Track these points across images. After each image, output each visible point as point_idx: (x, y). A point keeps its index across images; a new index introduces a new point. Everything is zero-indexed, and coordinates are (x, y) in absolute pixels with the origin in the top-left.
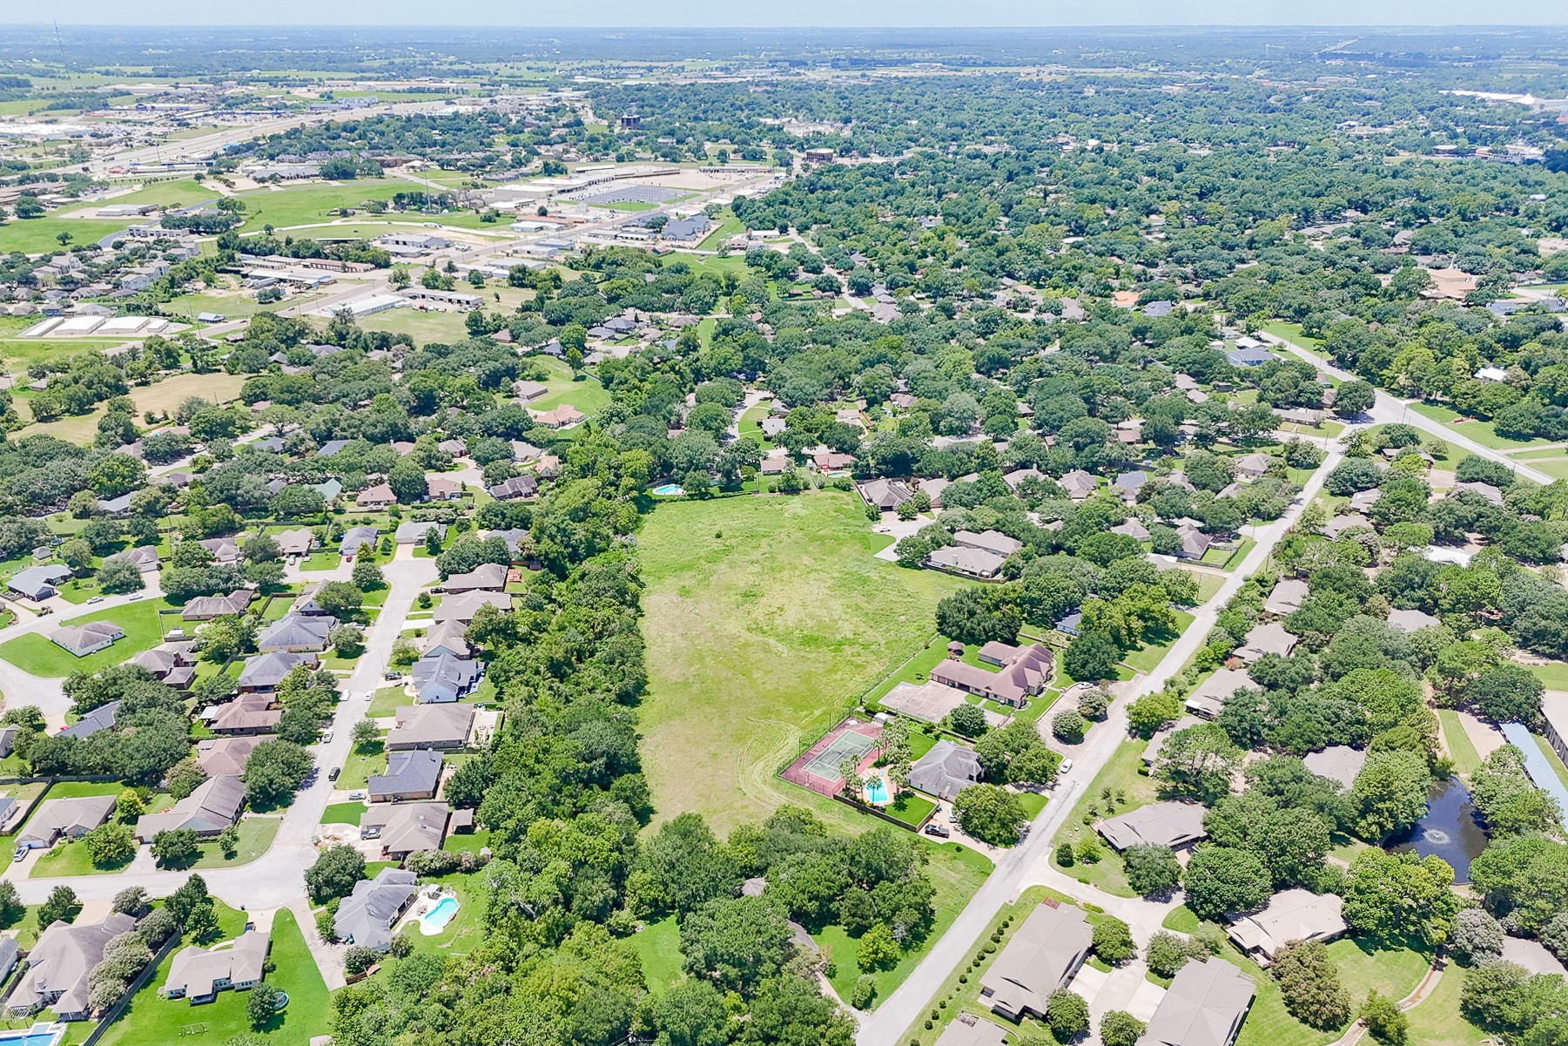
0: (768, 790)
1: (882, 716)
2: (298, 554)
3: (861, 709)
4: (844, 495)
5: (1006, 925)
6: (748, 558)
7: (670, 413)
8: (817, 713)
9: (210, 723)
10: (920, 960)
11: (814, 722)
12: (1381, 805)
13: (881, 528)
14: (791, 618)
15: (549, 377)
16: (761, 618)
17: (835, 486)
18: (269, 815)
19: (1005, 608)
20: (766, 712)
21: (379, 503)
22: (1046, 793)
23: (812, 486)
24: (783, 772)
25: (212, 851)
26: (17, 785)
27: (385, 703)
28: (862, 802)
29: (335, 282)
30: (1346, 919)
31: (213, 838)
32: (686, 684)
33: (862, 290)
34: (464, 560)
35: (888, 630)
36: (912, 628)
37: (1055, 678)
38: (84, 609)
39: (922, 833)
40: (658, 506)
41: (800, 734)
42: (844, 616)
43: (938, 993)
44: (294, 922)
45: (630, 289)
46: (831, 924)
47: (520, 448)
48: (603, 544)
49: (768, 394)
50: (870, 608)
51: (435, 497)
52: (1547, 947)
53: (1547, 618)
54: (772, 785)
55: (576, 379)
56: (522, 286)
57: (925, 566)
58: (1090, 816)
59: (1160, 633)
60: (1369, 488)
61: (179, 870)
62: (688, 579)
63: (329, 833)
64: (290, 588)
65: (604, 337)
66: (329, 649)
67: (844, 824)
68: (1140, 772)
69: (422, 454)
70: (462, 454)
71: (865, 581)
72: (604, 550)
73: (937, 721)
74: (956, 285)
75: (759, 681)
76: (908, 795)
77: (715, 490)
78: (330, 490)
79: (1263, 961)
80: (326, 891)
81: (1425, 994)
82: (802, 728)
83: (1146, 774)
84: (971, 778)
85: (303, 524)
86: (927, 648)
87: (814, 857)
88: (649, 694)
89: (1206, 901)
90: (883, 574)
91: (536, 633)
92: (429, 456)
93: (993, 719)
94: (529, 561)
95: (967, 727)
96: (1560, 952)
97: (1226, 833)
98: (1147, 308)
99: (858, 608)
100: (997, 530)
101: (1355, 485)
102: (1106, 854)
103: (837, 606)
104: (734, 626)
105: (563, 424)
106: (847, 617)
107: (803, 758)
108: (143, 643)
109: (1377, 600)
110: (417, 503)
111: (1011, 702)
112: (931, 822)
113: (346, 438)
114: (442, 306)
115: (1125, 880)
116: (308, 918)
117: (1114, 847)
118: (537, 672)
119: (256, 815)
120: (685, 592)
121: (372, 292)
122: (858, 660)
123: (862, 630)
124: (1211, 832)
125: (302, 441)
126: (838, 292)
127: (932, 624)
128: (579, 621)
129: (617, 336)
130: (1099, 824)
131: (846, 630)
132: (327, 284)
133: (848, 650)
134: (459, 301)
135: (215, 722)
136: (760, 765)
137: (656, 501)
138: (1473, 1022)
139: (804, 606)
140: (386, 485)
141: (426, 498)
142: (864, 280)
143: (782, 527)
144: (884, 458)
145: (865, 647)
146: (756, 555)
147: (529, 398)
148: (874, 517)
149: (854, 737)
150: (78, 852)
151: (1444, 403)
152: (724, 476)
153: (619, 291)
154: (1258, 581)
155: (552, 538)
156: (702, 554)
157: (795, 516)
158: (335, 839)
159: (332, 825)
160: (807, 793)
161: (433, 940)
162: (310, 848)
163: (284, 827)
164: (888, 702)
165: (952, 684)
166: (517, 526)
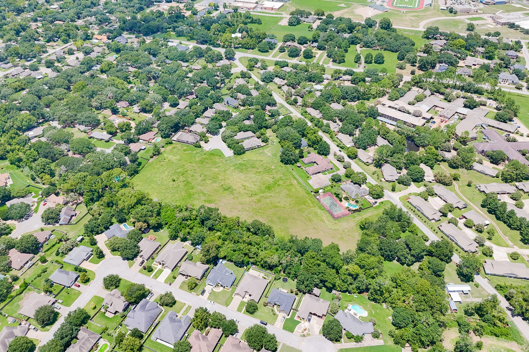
0: (340, 224)
3: (313, 193)
4: (174, 145)
5: (410, 208)
6: (199, 180)
8: (309, 201)
11: (313, 204)
13: (208, 148)
14: (252, 187)
16: (245, 191)
17: (166, 144)
18: (280, 347)
20: (301, 211)
21: (28, 262)
22: (368, 181)
24: (334, 218)
27: (221, 298)
28: (356, 210)
35: (277, 172)
37: (324, 158)
39: (374, 205)
41: (317, 208)
43: (427, 227)
50: (261, 170)
51: (45, 242)
54: (338, 222)
57: (245, 151)
58: (379, 180)
60: (274, 78)
62: (201, 198)
63: (301, 331)
66: (162, 308)
73: (329, 183)
75: (283, 206)
79: (434, 181)
82: (315, 207)
86: (293, 170)
94: (144, 231)
95: (337, 180)
98: (116, 40)
99: (259, 172)
101: (270, 79)
102: (394, 183)
103: (252, 175)
104: (245, 199)
106: (261, 176)
107: (329, 212)
112: (370, 202)
115: (402, 185)
116: (345, 344)
117: (392, 181)
120: (209, 201)
122: (288, 183)
123: (271, 176)
127: (282, 164)
130: (383, 179)
131: (269, 179)
133: (280, 183)
136: (326, 221)
138: (455, 169)
139: (246, 181)
141: (40, 245)
143: (183, 165)
145: (282, 180)
146: (199, 178)
149: (325, 200)
154: (303, 113)
157: (179, 160)
158: (305, 330)
159: (296, 329)
160: (346, 217)
161: (370, 314)
162: (306, 338)
163: (288, 344)
164: (316, 187)
165: (316, 173)
166: (110, 226)
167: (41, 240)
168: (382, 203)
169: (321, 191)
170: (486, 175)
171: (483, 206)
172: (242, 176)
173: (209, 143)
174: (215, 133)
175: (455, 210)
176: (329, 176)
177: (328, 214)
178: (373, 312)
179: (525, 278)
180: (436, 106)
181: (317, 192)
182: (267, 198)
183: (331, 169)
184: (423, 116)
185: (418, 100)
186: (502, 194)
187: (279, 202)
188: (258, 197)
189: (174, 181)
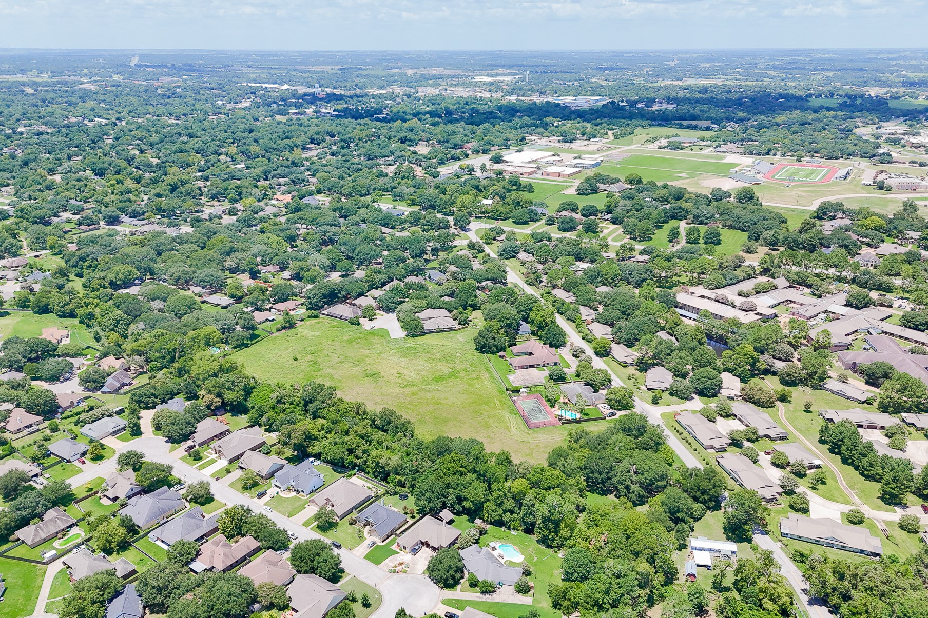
0: (537, 435)
1: (525, 390)
2: (36, 476)
3: (509, 392)
4: (320, 319)
5: (676, 429)
6: (334, 362)
8: (497, 402)
11: (503, 405)
13: (370, 327)
14: (412, 376)
16: (397, 380)
17: (308, 317)
18: (344, 580)
20: (477, 412)
24: (529, 426)
27: (286, 506)
30: (737, 377)
33: (114, 221)
35: (462, 361)
36: (470, 356)
37: (551, 350)
39: (607, 418)
41: (506, 412)
42: (433, 364)
43: (696, 458)
44: (459, 601)
50: (437, 356)
51: (68, 407)
54: (533, 433)
57: (424, 333)
58: (636, 387)
63: (393, 565)
64: (73, 494)
66: (186, 505)
68: (624, 366)
71: (412, 348)
73: (545, 381)
75: (450, 403)
76: (582, 409)
82: (503, 409)
83: (626, 366)
84: (593, 392)
86: (490, 360)
90: (413, 343)
94: (216, 411)
95: (557, 378)
98: (305, 200)
99: (433, 359)
100: (430, 308)
101: (515, 252)
102: (661, 394)
103: (421, 362)
104: (393, 390)
105: (61, 340)
107: (525, 418)
108: (30, 575)
110: (58, 416)
112: (604, 413)
115: (676, 398)
116: (461, 594)
117: (660, 390)
119: (338, 584)
122: (473, 376)
123: (451, 366)
130: (643, 387)
131: (444, 369)
133: (462, 375)
135: (216, 566)
136: (513, 429)
139: (407, 368)
141: (61, 409)
142: (116, 214)
143: (321, 343)
144: (324, 295)
145: (466, 371)
146: (336, 359)
148: (358, 324)
149: (526, 402)
157: (316, 336)
158: (401, 564)
159: (386, 561)
160: (550, 428)
161: (528, 561)
162: (396, 575)
163: (363, 578)
164: (516, 385)
165: (526, 367)
166: (169, 399)
168: (626, 416)
169: (522, 390)
170: (848, 398)
171: (822, 442)
172: (403, 362)
173: (374, 321)
174: (389, 310)
175: (761, 440)
176: (546, 372)
177: (521, 421)
179: (862, 552)
180: (791, 301)
181: (516, 391)
182: (429, 391)
183: (556, 364)
184: (758, 311)
185: (759, 290)
186: (869, 427)
187: (446, 398)
188: (414, 389)
189: (296, 359)
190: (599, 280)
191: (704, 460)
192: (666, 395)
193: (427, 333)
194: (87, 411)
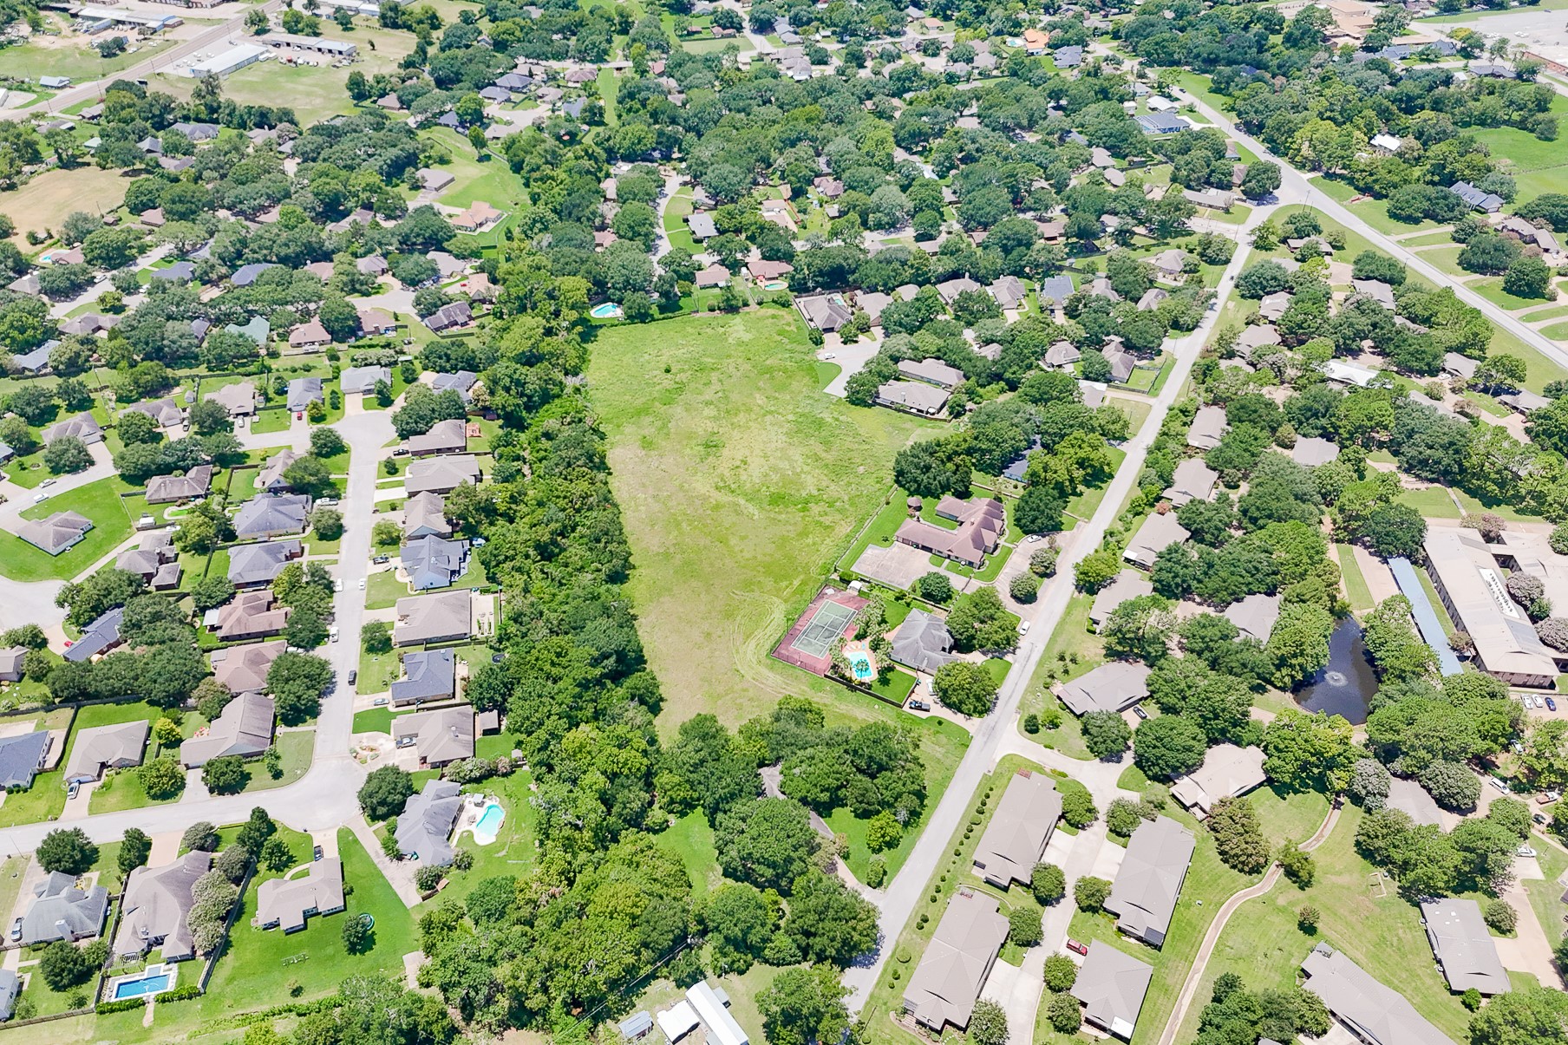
0: (765, 672)
2: (246, 414)
3: (835, 576)
4: (783, 312)
5: (988, 796)
6: (701, 398)
7: (594, 213)
8: (796, 583)
9: (213, 628)
10: (919, 835)
11: (794, 593)
12: (1294, 661)
13: (827, 355)
14: (754, 474)
15: (454, 158)
16: (727, 473)
17: (773, 301)
18: (301, 728)
19: (957, 460)
20: (748, 585)
21: (313, 343)
22: (1009, 658)
23: (751, 302)
24: (774, 651)
25: (260, 772)
26: (41, 713)
27: (382, 591)
28: (850, 681)
29: (181, 23)
30: (1266, 771)
31: (255, 758)
32: (667, 556)
33: (764, 26)
34: (422, 418)
35: (849, 484)
36: (872, 481)
37: (1007, 532)
38: (38, 494)
39: (906, 708)
40: (600, 332)
41: (783, 607)
42: (806, 468)
43: (938, 867)
44: (356, 841)
45: (517, 33)
46: (839, 806)
47: (443, 261)
48: (556, 390)
49: (687, 178)
50: (829, 457)
51: (370, 333)
52: (1423, 787)
53: (1431, 447)
54: (767, 666)
55: (481, 160)
56: (395, 26)
57: (875, 404)
58: (1049, 680)
59: (1098, 476)
60: (1276, 292)
61: (232, 794)
62: (648, 427)
63: (365, 744)
64: (248, 456)
65: (500, 99)
66: (309, 530)
67: (837, 703)
68: (1089, 631)
69: (345, 278)
70: (384, 272)
71: (819, 424)
72: (559, 396)
73: (906, 588)
74: (862, 22)
75: (737, 549)
76: (890, 669)
77: (654, 310)
78: (258, 330)
79: (1201, 815)
80: (381, 810)
81: (1327, 833)
82: (786, 601)
83: (1094, 633)
84: (944, 649)
85: (239, 374)
86: (888, 503)
87: (821, 752)
88: (634, 567)
89: (1153, 765)
90: (836, 414)
91: (513, 506)
92: (352, 281)
93: (957, 582)
94: (485, 412)
95: (935, 594)
96: (1434, 792)
97: (1167, 695)
98: (1059, 53)
99: (818, 459)
100: (938, 358)
101: (1263, 288)
102: (1066, 719)
103: (797, 454)
104: (702, 485)
105: (481, 225)
106: (809, 468)
107: (790, 634)
108: (117, 535)
109: (1286, 430)
110: (352, 341)
111: (971, 564)
112: (914, 697)
113: (258, 261)
114: (314, 57)
115: (1083, 742)
116: (370, 836)
117: (1072, 711)
118: (527, 556)
119: (289, 729)
120: (647, 444)
121: (226, 38)
122: (827, 520)
123: (824, 484)
124: (1153, 692)
125: (212, 267)
126: (740, 29)
127: (890, 477)
128: (558, 497)
129: (514, 96)
130: (1058, 688)
131: (810, 485)
132: (173, 26)
133: (815, 509)
134: (330, 51)
135: (220, 628)
136: (752, 643)
137: (596, 327)
138: (1365, 857)
139: (766, 457)
140: (316, 320)
141: (360, 333)
142: (767, 16)
143: (729, 356)
144: (819, 268)
145: (831, 504)
146: (709, 395)
147: (437, 190)
148: (818, 342)
149: (833, 608)
150: (128, 783)
151: (1342, 177)
152: (661, 295)
153: (505, 37)
154: (1181, 411)
155: (507, 390)
156: (656, 395)
157: (740, 343)
158: (372, 750)
159: (366, 734)
160: (799, 672)
161: (489, 850)
162: (349, 761)
163: (319, 740)
164: (861, 569)
165: (915, 546)
166: (463, 369)
167: (368, 326)
168: (940, 723)
169: (856, 584)
170: (1438, 962)
172: (777, 443)
175: (1100, 918)
177: (777, 635)
178: (504, 853)
181: (847, 580)
182: (738, 514)
187: (742, 538)
188: (726, 499)
190: (1324, 421)
191: (943, 880)
192: (1071, 727)
193: (880, 405)
194: (383, 347)
